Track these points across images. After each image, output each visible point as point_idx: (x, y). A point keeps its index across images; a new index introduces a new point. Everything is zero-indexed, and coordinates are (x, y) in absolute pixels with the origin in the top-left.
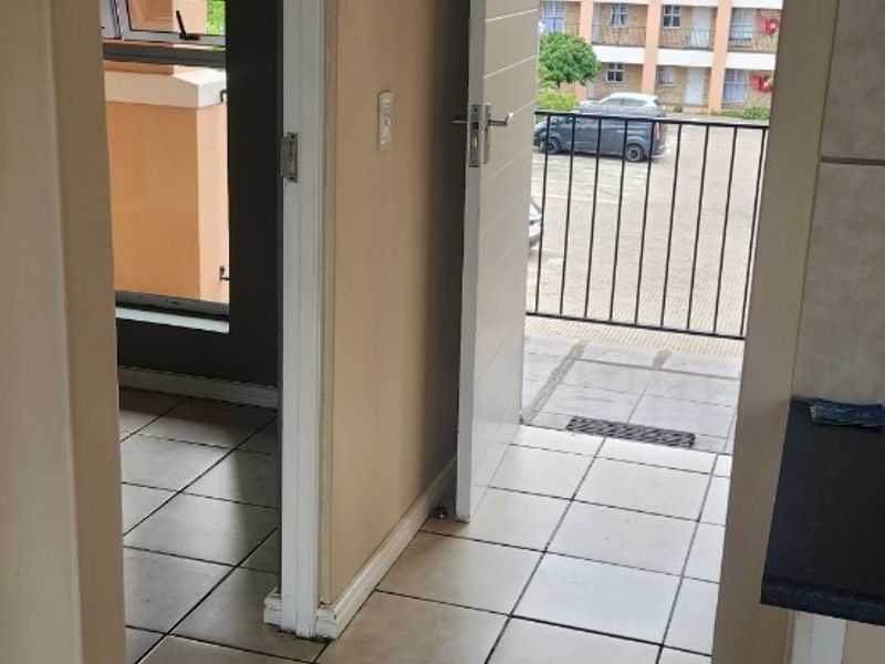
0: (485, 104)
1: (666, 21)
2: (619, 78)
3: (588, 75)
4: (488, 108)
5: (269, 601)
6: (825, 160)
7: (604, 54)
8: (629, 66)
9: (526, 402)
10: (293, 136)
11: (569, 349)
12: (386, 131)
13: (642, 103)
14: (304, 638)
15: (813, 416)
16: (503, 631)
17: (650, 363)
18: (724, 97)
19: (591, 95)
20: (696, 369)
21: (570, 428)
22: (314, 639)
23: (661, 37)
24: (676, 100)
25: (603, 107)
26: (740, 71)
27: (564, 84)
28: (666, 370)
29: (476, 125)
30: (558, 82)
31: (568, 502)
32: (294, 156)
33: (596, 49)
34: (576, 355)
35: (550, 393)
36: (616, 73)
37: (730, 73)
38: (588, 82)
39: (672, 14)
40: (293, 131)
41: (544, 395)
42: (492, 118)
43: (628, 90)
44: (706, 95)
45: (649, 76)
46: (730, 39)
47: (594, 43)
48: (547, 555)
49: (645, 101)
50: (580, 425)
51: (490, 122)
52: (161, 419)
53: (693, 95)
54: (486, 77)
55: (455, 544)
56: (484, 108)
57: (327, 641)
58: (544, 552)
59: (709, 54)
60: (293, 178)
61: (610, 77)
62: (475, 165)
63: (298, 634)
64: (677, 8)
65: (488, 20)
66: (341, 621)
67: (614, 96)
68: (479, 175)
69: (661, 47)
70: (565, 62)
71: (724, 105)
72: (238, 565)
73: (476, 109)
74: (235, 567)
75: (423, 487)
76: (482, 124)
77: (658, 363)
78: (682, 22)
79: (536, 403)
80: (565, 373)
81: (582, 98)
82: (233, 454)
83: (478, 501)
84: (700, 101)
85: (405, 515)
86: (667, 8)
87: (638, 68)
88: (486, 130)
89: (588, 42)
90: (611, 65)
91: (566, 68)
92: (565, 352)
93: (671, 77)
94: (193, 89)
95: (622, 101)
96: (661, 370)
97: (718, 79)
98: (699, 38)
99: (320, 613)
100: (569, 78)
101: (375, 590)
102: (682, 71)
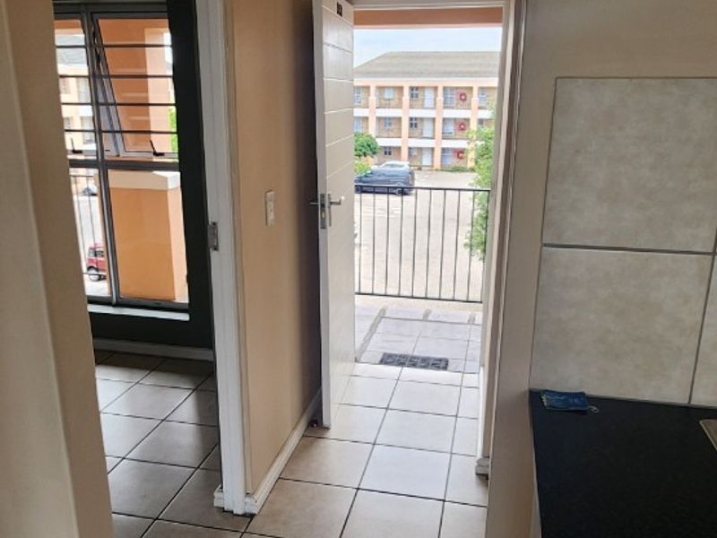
0: (328, 193)
1: (411, 125)
2: (390, 153)
3: (374, 153)
4: (329, 195)
5: (216, 494)
6: (545, 245)
7: (382, 142)
8: (394, 148)
9: (358, 345)
10: (214, 224)
11: (378, 311)
12: (271, 216)
13: (401, 166)
14: (238, 515)
15: (545, 404)
16: (354, 500)
17: (421, 318)
18: (442, 162)
19: (377, 162)
20: (445, 319)
21: (383, 362)
22: (244, 515)
23: (409, 133)
24: (419, 164)
25: (382, 168)
26: (448, 149)
27: (363, 158)
28: (430, 321)
29: (323, 206)
30: (360, 156)
31: (384, 410)
32: (216, 235)
33: (377, 140)
34: (382, 315)
35: (370, 339)
36: (388, 151)
37: (444, 150)
38: (375, 156)
39: (414, 122)
40: (214, 221)
41: (367, 340)
42: (332, 201)
43: (395, 159)
44: (432, 161)
45: (405, 153)
46: (443, 133)
47: (377, 137)
48: (376, 446)
49: (403, 165)
50: (387, 360)
51: (331, 203)
52: (153, 373)
53: (426, 161)
54: (327, 177)
55: (322, 443)
56: (327, 196)
57: (252, 516)
58: (374, 444)
59: (433, 141)
60: (216, 249)
61: (386, 153)
62: (324, 227)
63: (235, 512)
64: (416, 119)
65: (327, 146)
66: (260, 503)
67: (387, 163)
68: (326, 233)
69: (409, 137)
70: (363, 146)
71: (442, 166)
72: (199, 467)
73: (323, 196)
74: (197, 469)
75: (304, 409)
76: (327, 205)
77: (425, 318)
78: (419, 125)
79: (362, 345)
80: (377, 327)
81: (372, 164)
82: (194, 394)
83: (334, 414)
84: (430, 164)
85: (294, 429)
86: (411, 119)
87: (399, 149)
88: (329, 208)
89: (373, 136)
90: (385, 148)
91: (364, 150)
92: (375, 314)
93: (415, 153)
94: (165, 179)
95: (392, 166)
96: (427, 321)
97: (438, 153)
98: (427, 133)
99: (247, 500)
100: (365, 154)
101: (279, 478)
102: (420, 149)
